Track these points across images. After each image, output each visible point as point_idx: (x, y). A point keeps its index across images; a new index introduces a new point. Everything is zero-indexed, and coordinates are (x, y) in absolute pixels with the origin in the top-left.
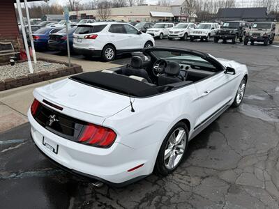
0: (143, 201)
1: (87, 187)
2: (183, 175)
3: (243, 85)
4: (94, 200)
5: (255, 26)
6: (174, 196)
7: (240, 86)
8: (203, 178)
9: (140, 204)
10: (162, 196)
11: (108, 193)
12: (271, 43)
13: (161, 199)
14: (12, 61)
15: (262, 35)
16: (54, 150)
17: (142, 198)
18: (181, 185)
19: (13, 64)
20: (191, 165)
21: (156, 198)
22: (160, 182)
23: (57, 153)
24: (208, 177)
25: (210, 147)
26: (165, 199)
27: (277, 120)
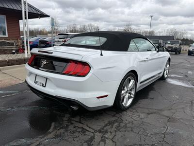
0: (106, 125)
1: (64, 116)
2: (134, 112)
3: (168, 65)
4: (69, 124)
5: (169, 42)
6: (129, 123)
7: (166, 65)
8: (149, 114)
9: (105, 127)
10: (120, 123)
11: (80, 120)
12: (179, 53)
13: (119, 125)
14: (14, 51)
15: (174, 48)
16: (43, 84)
17: (105, 124)
18: (133, 117)
19: (14, 53)
20: (139, 107)
21: (116, 124)
22: (117, 115)
23: (45, 87)
24: (152, 113)
25: (150, 99)
26: (122, 125)
27: (193, 87)
